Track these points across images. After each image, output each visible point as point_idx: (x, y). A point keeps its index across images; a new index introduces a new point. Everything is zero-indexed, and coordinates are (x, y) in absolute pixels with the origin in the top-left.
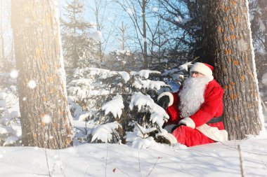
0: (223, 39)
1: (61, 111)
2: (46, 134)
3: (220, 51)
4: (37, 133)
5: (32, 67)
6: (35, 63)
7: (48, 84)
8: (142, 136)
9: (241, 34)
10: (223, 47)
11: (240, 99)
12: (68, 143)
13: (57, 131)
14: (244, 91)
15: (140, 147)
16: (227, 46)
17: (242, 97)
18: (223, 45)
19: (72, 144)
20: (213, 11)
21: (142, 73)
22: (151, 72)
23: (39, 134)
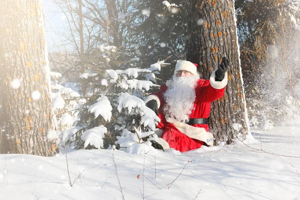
0: (209, 36)
1: (46, 113)
2: (31, 139)
3: (206, 49)
4: (21, 138)
5: (15, 63)
6: (19, 59)
7: (33, 83)
8: (138, 141)
9: (228, 30)
10: (210, 44)
11: (227, 101)
12: (54, 149)
13: (43, 136)
14: (231, 93)
15: (138, 153)
16: (213, 44)
17: (229, 99)
18: (210, 42)
19: (58, 151)
20: (199, 5)
21: (129, 71)
22: (140, 70)
23: (23, 140)
